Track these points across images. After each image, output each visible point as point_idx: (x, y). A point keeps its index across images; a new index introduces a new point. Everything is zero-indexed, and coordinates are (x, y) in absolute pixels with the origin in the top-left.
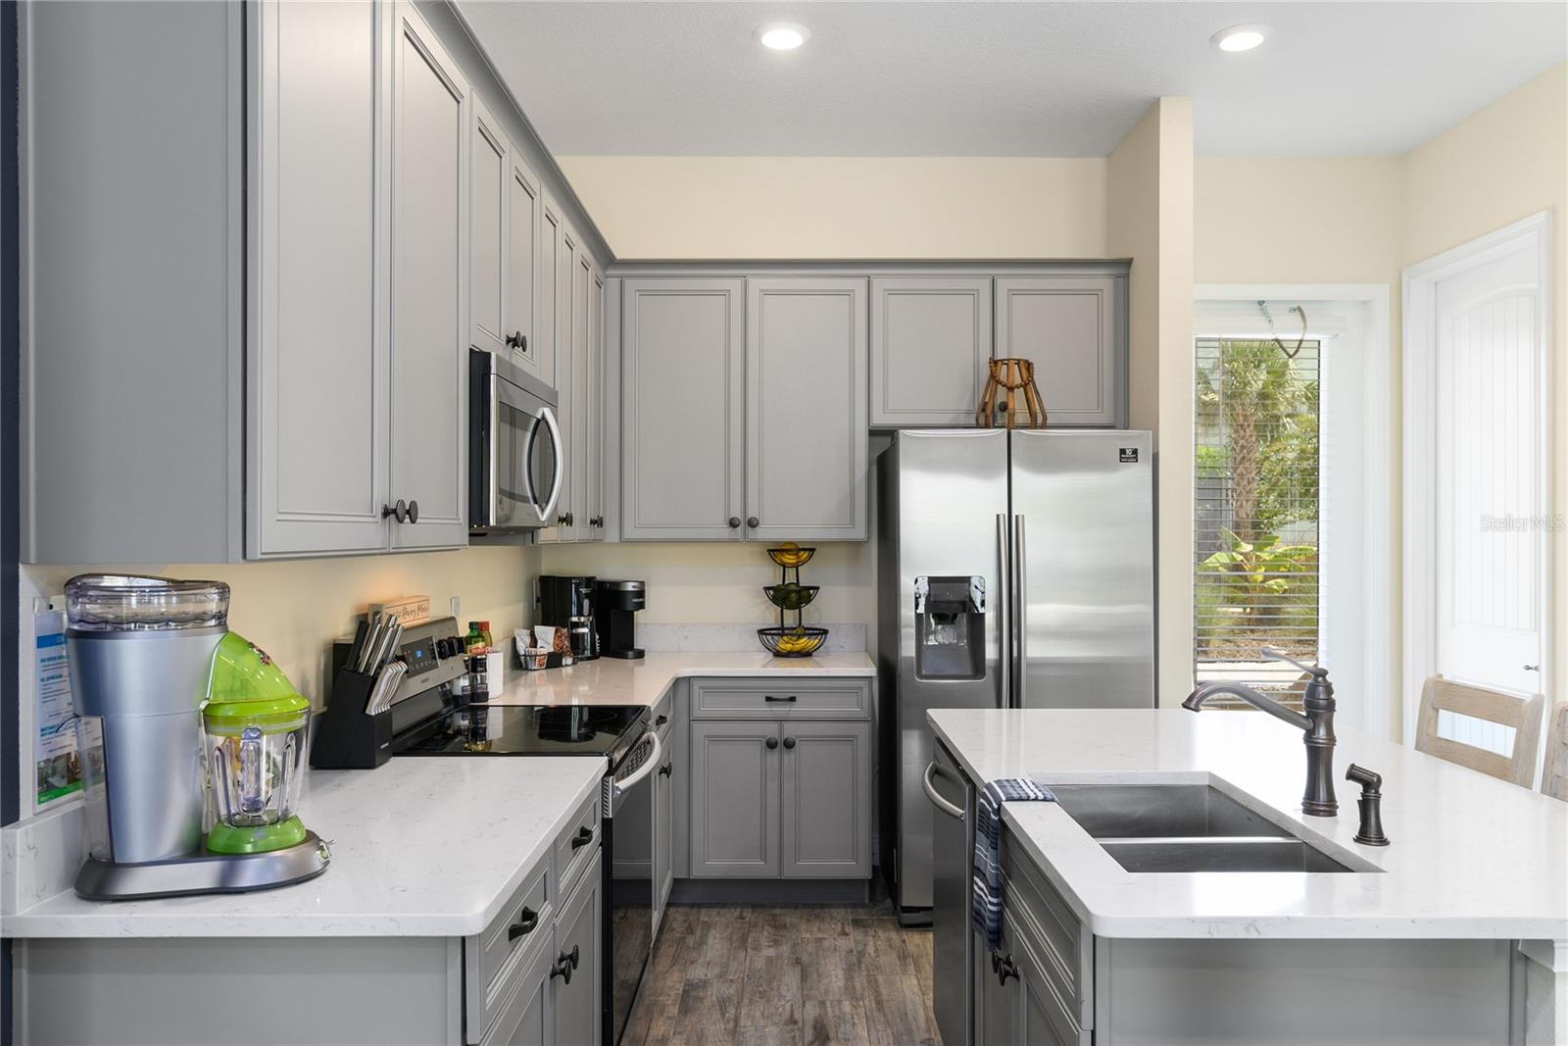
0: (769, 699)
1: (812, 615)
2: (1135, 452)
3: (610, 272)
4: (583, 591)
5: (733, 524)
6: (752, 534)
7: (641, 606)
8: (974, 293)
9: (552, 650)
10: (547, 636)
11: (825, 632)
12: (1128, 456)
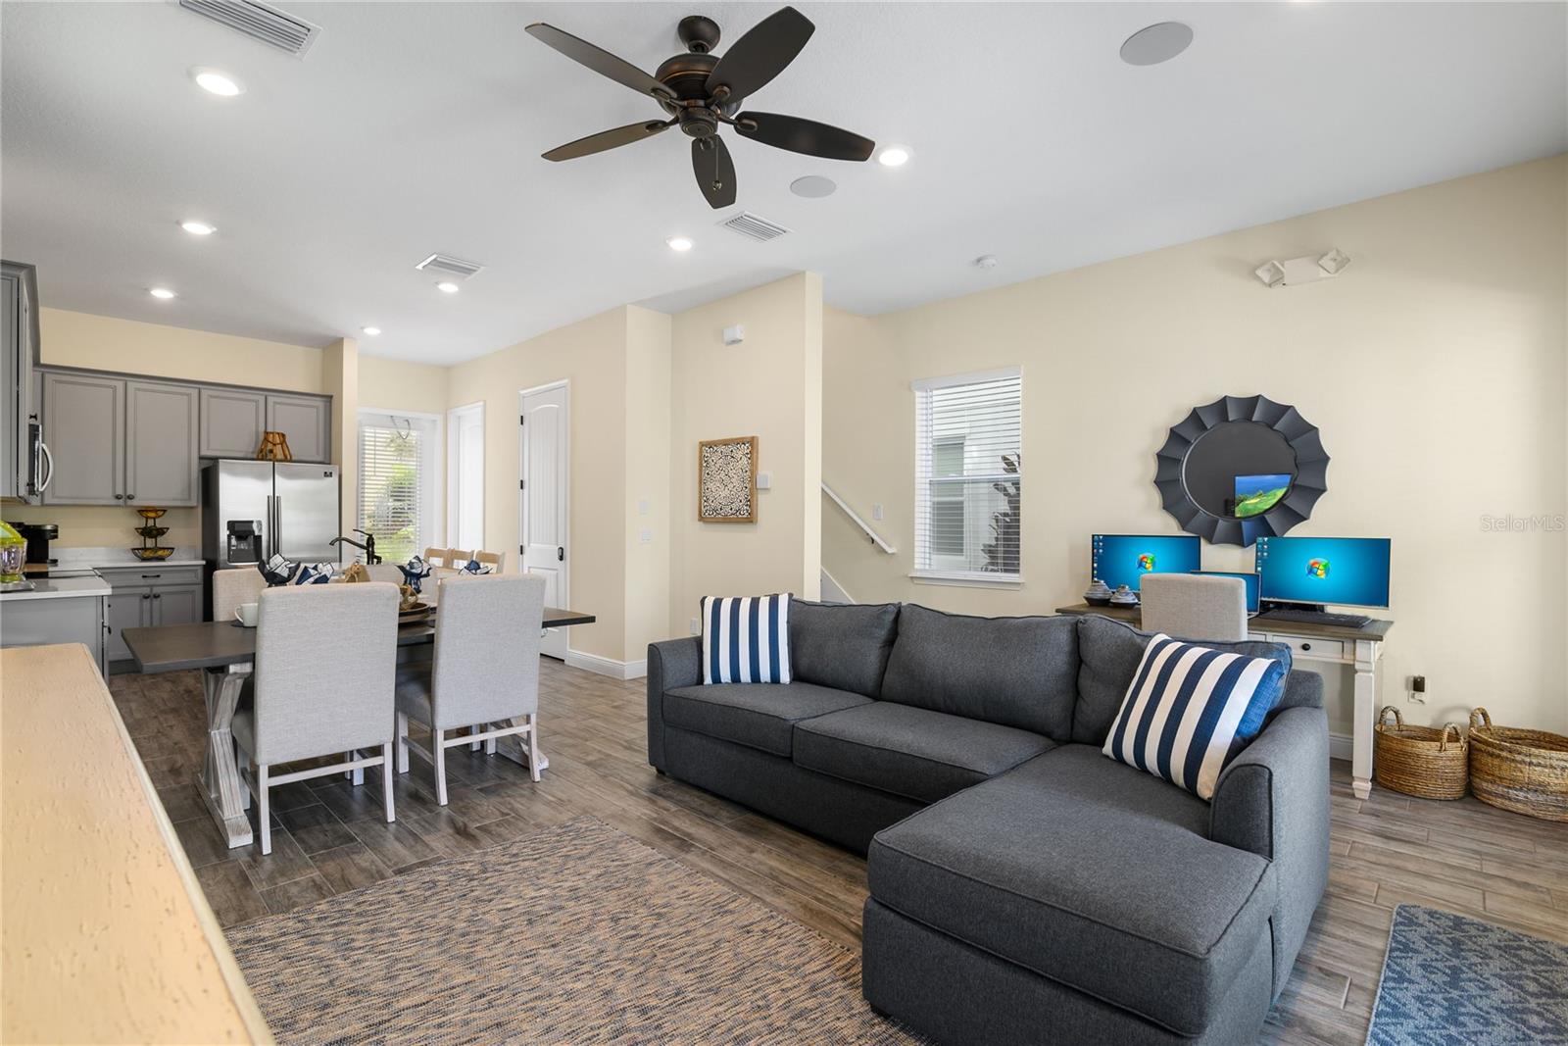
0: (144, 577)
1: (164, 541)
2: (331, 473)
3: (42, 370)
5: (118, 497)
6: (129, 502)
7: (56, 537)
8: (257, 402)
11: (173, 549)
12: (328, 475)
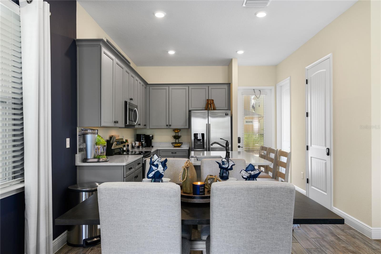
0: (172, 153)
1: (180, 140)
2: (228, 114)
3: (147, 86)
4: (143, 136)
5: (167, 126)
6: (170, 127)
7: (153, 139)
8: (205, 89)
9: (138, 145)
10: (137, 143)
11: (182, 143)
12: (227, 115)
